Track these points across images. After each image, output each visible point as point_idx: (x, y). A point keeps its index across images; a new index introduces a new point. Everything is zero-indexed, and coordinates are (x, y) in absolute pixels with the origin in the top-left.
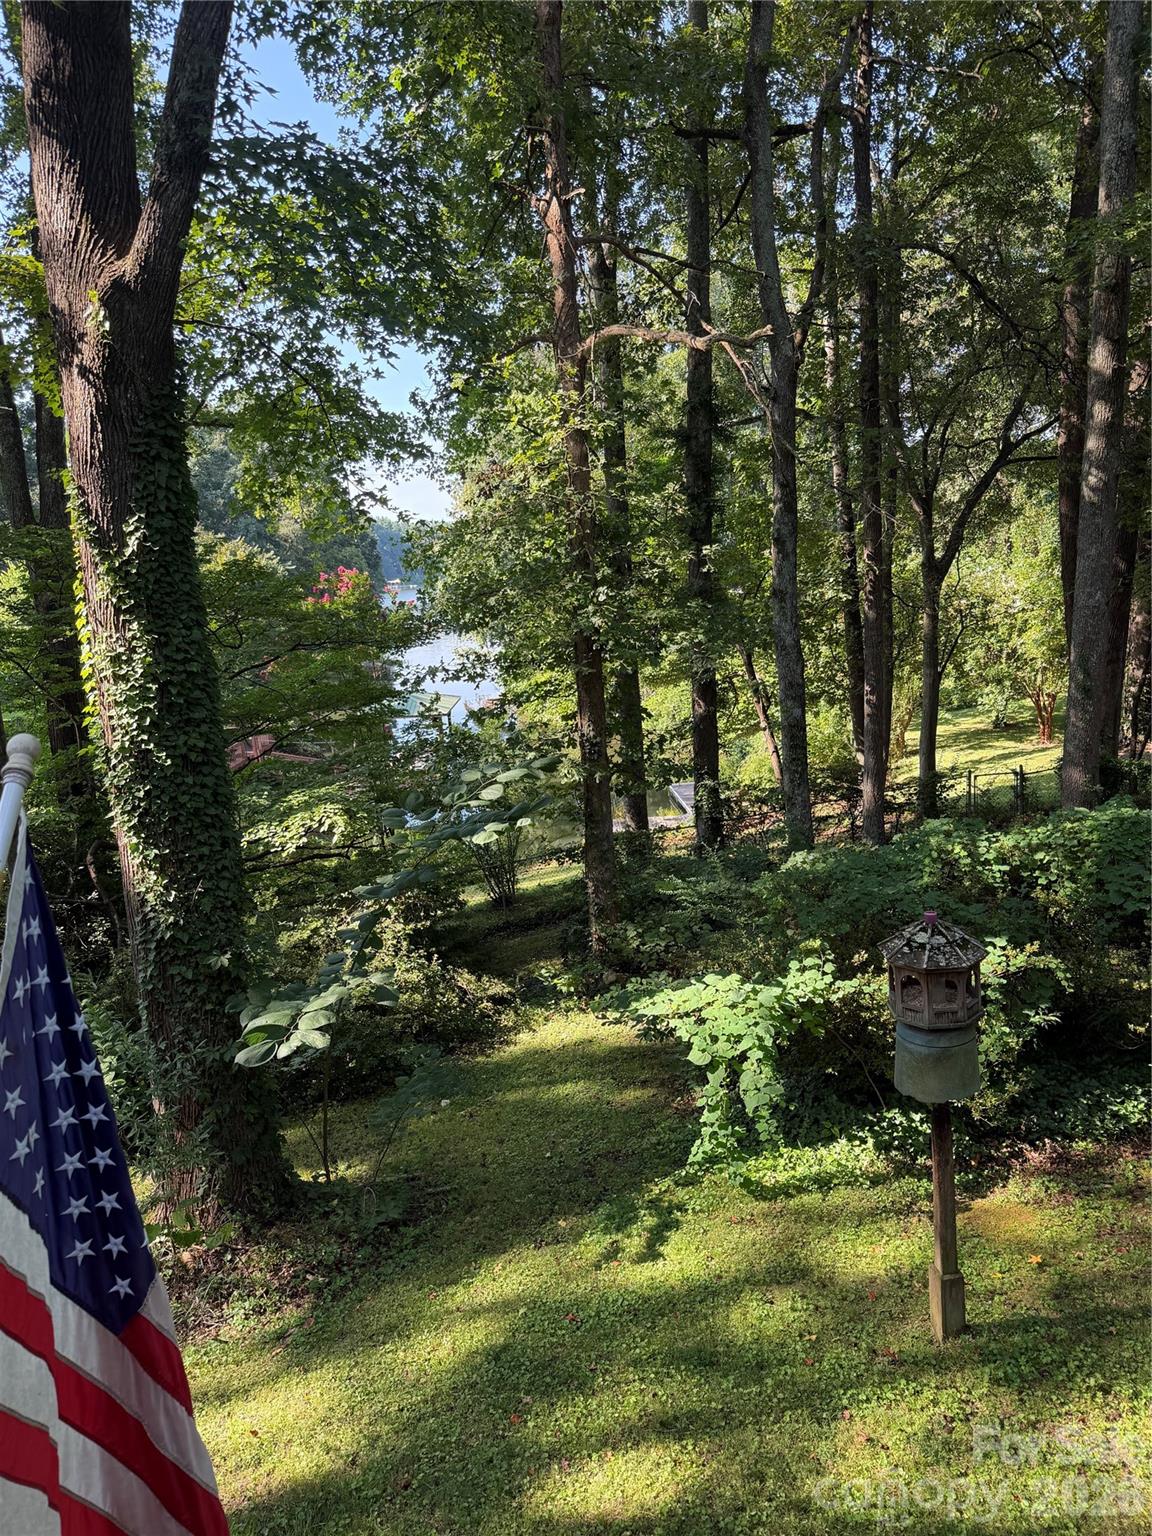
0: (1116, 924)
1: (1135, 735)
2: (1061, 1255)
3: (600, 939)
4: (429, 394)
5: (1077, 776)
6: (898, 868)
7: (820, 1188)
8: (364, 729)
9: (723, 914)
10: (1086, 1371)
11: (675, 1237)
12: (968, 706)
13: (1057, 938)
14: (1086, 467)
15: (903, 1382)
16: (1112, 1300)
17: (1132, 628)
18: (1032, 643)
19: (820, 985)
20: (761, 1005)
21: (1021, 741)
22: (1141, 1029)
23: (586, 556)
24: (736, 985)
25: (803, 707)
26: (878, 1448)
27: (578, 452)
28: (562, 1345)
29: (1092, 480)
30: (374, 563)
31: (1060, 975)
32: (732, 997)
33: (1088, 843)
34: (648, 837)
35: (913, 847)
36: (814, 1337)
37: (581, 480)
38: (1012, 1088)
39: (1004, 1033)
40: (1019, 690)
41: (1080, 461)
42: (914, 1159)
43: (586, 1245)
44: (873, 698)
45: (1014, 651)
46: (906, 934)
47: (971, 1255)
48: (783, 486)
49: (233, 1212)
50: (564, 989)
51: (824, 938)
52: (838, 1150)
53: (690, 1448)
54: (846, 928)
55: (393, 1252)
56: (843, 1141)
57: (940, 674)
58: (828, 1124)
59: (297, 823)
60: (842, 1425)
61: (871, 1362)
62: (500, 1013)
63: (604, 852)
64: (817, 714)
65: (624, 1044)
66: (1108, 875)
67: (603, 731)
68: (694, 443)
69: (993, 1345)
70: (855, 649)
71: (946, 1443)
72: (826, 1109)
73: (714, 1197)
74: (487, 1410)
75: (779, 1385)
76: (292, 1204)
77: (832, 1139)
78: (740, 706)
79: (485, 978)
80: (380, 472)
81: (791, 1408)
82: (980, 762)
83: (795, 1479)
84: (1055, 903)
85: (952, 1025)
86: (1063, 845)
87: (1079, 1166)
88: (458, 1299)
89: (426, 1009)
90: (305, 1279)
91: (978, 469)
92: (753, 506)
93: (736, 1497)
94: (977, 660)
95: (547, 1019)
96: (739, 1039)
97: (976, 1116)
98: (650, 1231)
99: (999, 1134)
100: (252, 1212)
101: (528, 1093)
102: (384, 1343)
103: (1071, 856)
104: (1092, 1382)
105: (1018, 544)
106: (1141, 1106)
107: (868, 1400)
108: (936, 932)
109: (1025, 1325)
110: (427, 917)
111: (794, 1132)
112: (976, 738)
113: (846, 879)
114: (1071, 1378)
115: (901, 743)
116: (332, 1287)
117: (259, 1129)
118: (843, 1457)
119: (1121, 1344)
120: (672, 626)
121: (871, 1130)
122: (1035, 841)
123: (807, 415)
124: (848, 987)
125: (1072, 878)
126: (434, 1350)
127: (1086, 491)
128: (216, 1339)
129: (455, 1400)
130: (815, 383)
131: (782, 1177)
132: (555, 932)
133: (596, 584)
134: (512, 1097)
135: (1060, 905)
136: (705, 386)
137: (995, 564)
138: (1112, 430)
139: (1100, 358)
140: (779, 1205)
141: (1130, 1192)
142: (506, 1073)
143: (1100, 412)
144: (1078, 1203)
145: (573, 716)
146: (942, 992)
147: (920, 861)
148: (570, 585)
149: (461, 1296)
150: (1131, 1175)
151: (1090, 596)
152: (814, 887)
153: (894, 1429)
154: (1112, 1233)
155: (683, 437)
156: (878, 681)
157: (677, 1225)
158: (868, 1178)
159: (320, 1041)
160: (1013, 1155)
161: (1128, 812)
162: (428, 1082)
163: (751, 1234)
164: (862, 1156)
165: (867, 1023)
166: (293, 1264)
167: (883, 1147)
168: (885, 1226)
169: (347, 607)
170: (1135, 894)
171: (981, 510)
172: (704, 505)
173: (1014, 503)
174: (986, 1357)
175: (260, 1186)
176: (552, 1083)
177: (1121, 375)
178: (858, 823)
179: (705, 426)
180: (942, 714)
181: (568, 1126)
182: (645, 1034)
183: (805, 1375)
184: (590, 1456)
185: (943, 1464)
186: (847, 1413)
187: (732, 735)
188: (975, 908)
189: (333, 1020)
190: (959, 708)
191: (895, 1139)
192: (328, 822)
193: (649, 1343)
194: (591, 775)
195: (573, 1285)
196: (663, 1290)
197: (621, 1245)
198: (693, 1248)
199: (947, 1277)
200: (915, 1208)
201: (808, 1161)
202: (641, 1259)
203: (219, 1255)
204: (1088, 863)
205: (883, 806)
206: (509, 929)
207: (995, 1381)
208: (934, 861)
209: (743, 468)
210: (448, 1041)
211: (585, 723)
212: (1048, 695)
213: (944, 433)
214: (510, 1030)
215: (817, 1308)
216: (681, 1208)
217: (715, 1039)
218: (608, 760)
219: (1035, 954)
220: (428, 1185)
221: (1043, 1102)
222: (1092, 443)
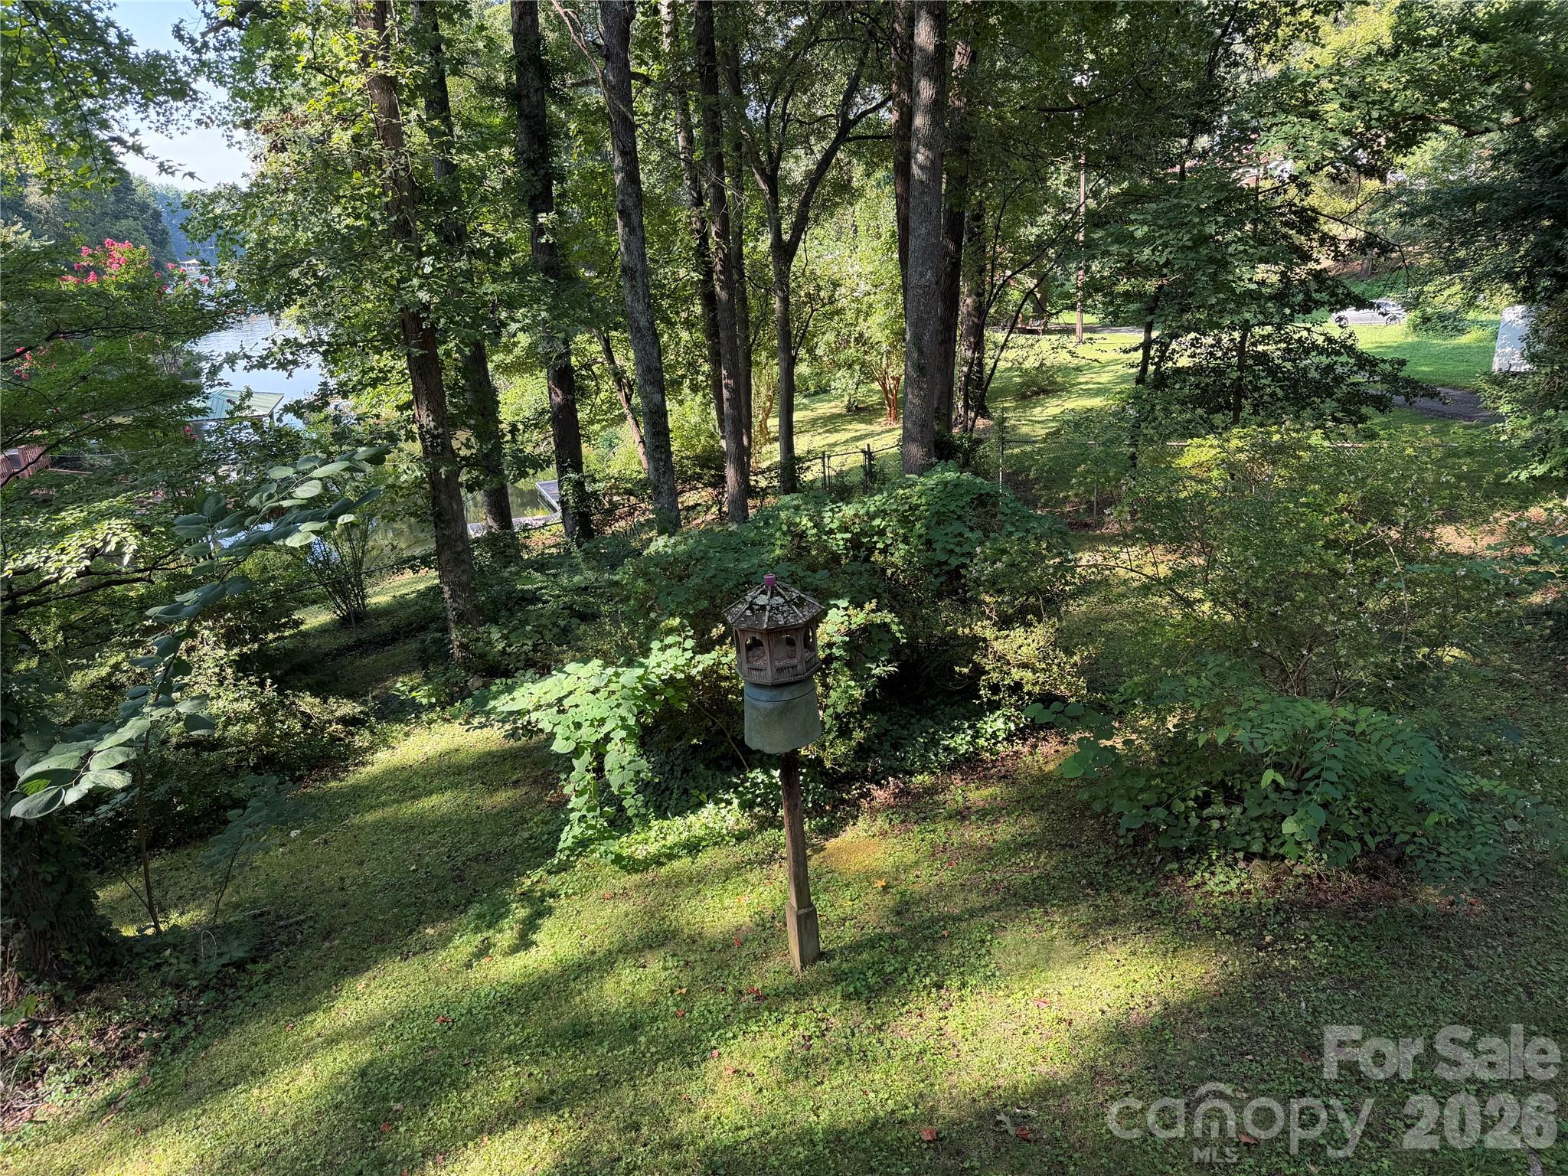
0: (943, 579)
1: (966, 412)
2: (903, 877)
3: (463, 647)
4: (196, 27)
5: (916, 451)
6: (753, 544)
7: (690, 852)
8: (159, 433)
9: (587, 604)
10: (923, 973)
11: (547, 924)
12: (823, 390)
13: (893, 596)
14: (914, 145)
15: (766, 1013)
16: (945, 909)
17: (963, 310)
18: (877, 327)
19: (681, 661)
20: (624, 687)
21: (870, 422)
22: (965, 670)
23: (406, 222)
24: (598, 670)
25: (662, 392)
26: (744, 1077)
27: (386, 102)
28: (432, 1048)
29: (920, 158)
30: (160, 240)
31: (894, 628)
32: (595, 683)
33: (917, 506)
34: (513, 536)
35: (766, 523)
36: (684, 991)
37: (393, 135)
38: (858, 735)
39: (849, 686)
40: (868, 375)
41: (909, 139)
42: (775, 812)
43: (456, 948)
44: (730, 382)
45: (861, 335)
46: (749, 598)
47: (826, 890)
48: (624, 153)
49: (38, 983)
50: (425, 701)
51: (683, 616)
52: (706, 814)
53: (567, 1115)
54: (705, 604)
55: (242, 992)
56: (711, 806)
57: (794, 358)
58: (696, 792)
59: (74, 543)
60: (711, 1064)
61: (736, 1003)
62: (353, 735)
63: (459, 554)
64: (681, 402)
65: (494, 748)
66: (935, 535)
67: (447, 423)
68: (525, 102)
69: (844, 965)
70: (712, 332)
71: (804, 1059)
72: (694, 778)
73: (587, 878)
74: (354, 1126)
75: (652, 1041)
76: (114, 962)
77: (701, 805)
78: (603, 395)
79: (332, 700)
80: (146, 122)
81: (664, 1059)
82: (835, 445)
83: (668, 1121)
84: (893, 565)
85: (792, 679)
86: (896, 510)
87: (918, 797)
88: (318, 1025)
89: (264, 739)
90: (137, 1038)
91: (819, 147)
92: (593, 174)
93: (613, 1150)
94: (828, 343)
95: (407, 734)
96: (602, 721)
97: (828, 764)
98: (523, 922)
99: (849, 779)
100: (62, 978)
101: (388, 812)
102: (235, 1085)
103: (904, 521)
104: (928, 981)
105: (862, 229)
106: (968, 738)
107: (735, 1037)
108: (775, 593)
109: (872, 943)
110: (254, 640)
111: (665, 805)
112: (831, 422)
113: (704, 558)
114: (910, 981)
115: (764, 429)
116: (171, 1041)
117: (61, 887)
118: (713, 1092)
119: (952, 944)
120: (511, 303)
121: (736, 792)
122: (872, 509)
123: (647, 80)
124: (707, 660)
125: (906, 541)
126: (294, 1080)
127: (916, 171)
128: (31, 1121)
129: (319, 1123)
130: (649, 42)
131: (653, 848)
132: (413, 645)
133: (421, 255)
134: (371, 817)
135: (896, 567)
136: (532, 39)
137: (842, 249)
138: (938, 107)
139: (924, 35)
140: (649, 876)
141: (959, 813)
142: (359, 795)
143: (926, 90)
144: (916, 828)
145: (407, 406)
146: (783, 650)
147: (772, 535)
148: (388, 255)
149: (321, 1022)
150: (960, 799)
151: (922, 275)
152: (675, 569)
153: (758, 1057)
154: (944, 851)
155: (514, 96)
156: (734, 364)
157: (550, 911)
158: (734, 836)
159: (118, 781)
160: (862, 796)
161: (950, 475)
162: (264, 812)
163: (623, 907)
164: (729, 816)
165: (728, 691)
166: (121, 1025)
167: (747, 805)
168: (749, 876)
169: (119, 286)
170: (957, 550)
171: (824, 191)
172: (542, 172)
173: (855, 184)
174: (838, 977)
175: (70, 950)
176: (414, 798)
177: (943, 53)
178: (725, 509)
179: (536, 83)
180: (799, 399)
181: (434, 837)
182: (513, 734)
183: (673, 1027)
184: (465, 1145)
185: (802, 1078)
186: (715, 1052)
187: (597, 427)
188: (822, 573)
189: (133, 756)
190: (816, 393)
191: (757, 796)
192: (115, 539)
193: (523, 1028)
194: (437, 470)
195: (443, 989)
196: (536, 976)
197: (492, 941)
198: (566, 930)
199: (802, 911)
200: (777, 856)
201: (679, 828)
202: (514, 950)
203: (26, 1033)
204: (918, 525)
205: (748, 491)
206: (360, 647)
207: (847, 997)
208: (784, 534)
209: (580, 132)
210: (293, 770)
211: (424, 413)
212: (893, 378)
213: (784, 108)
214: (364, 751)
215: (687, 963)
216: (554, 895)
217: (578, 726)
218: (454, 453)
219: (873, 611)
220: (279, 917)
221: (887, 746)
222: (920, 121)
